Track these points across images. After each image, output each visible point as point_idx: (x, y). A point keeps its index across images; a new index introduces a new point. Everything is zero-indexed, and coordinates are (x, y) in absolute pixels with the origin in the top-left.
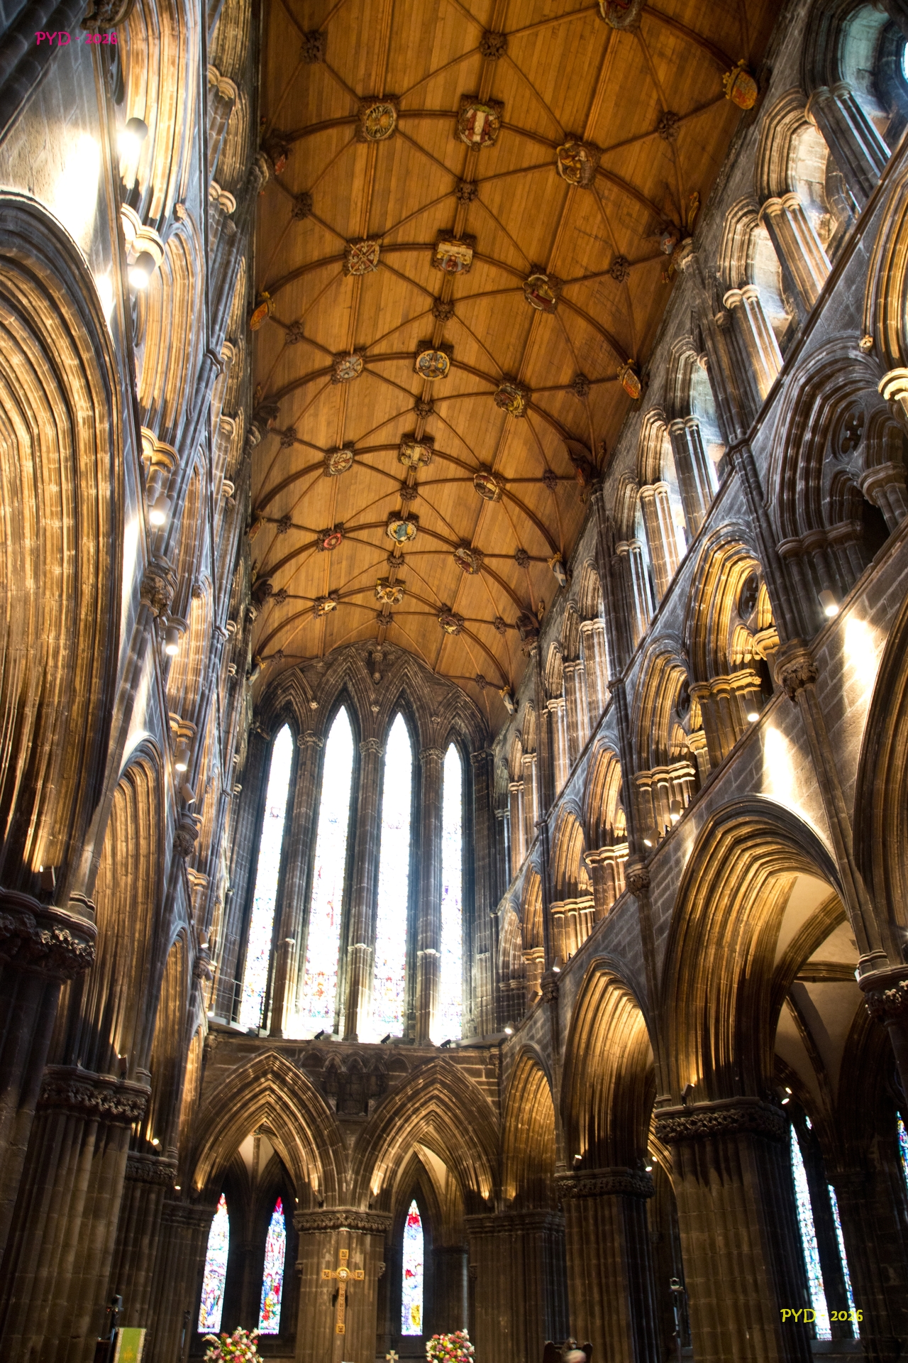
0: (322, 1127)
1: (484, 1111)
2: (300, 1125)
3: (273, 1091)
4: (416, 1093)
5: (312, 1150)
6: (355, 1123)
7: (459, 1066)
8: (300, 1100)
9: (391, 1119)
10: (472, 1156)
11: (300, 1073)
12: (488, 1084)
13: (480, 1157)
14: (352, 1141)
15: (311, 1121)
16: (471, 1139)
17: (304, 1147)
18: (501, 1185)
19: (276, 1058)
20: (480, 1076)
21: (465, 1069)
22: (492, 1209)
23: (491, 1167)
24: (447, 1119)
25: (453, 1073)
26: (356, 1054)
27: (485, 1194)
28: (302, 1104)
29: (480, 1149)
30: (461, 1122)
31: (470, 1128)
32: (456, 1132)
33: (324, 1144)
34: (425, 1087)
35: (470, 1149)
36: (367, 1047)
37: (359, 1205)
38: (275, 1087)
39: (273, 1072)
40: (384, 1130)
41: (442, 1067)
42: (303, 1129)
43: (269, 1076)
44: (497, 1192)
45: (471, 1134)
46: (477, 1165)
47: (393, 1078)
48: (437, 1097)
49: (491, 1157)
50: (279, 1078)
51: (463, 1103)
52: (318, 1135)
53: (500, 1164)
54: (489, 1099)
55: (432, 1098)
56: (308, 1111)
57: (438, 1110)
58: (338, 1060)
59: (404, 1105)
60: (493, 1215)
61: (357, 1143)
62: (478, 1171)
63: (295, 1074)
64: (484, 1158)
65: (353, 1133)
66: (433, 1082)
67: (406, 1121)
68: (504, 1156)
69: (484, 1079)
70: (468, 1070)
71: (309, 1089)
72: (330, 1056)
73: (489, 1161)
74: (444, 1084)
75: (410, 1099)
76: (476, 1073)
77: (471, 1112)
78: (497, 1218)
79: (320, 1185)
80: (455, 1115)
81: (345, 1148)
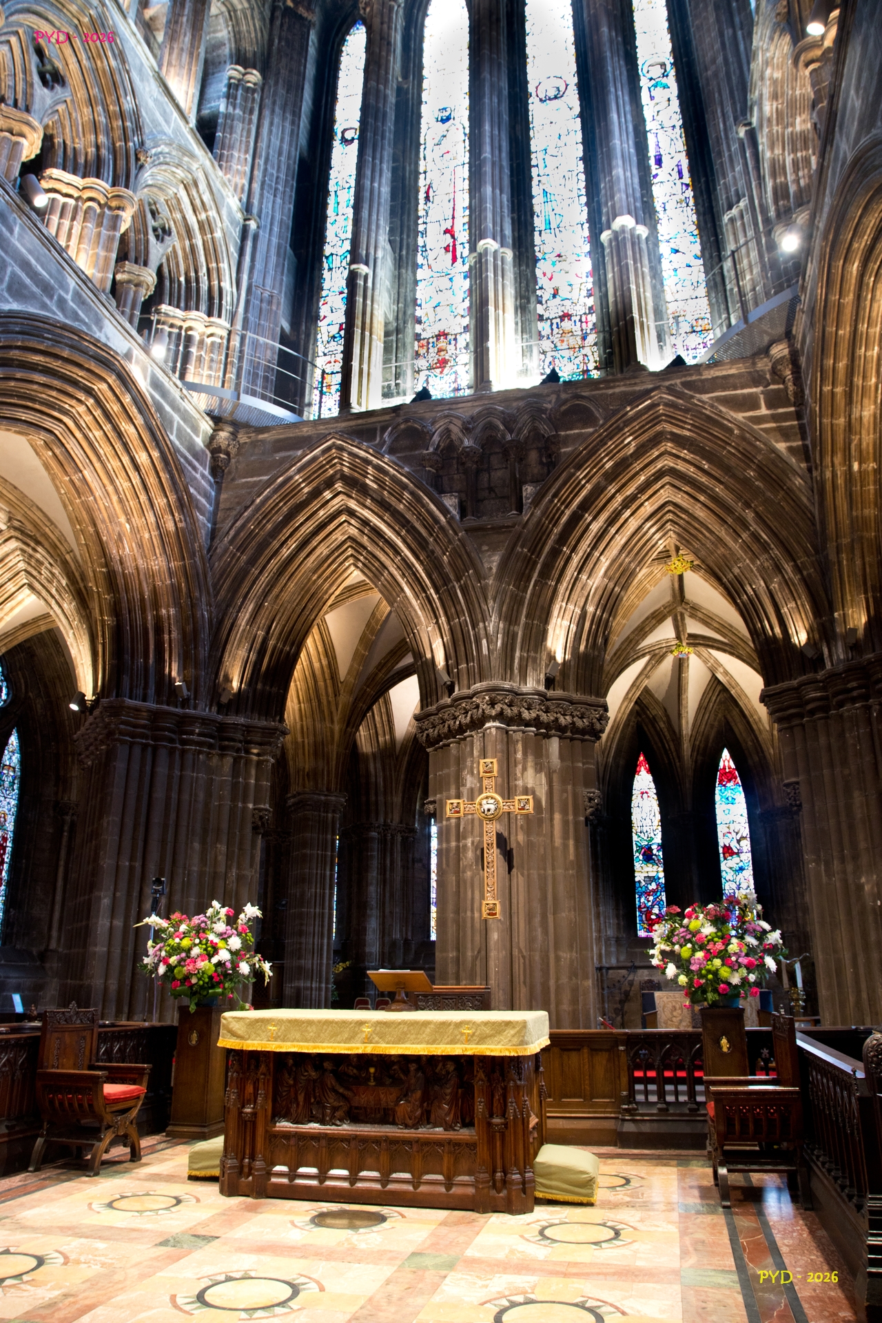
0: (438, 551)
1: (773, 473)
2: (404, 560)
3: (352, 513)
4: (623, 465)
5: (429, 600)
6: (498, 529)
7: (705, 397)
8: (395, 514)
9: (576, 518)
10: (763, 571)
11: (386, 462)
12: (774, 418)
13: (778, 569)
14: (493, 562)
15: (419, 545)
16: (755, 537)
17: (417, 596)
18: (832, 610)
19: (341, 449)
20: (756, 406)
21: (718, 399)
22: (818, 662)
23: (806, 582)
24: (701, 513)
25: (697, 412)
26: (489, 412)
27: (800, 636)
28: (400, 521)
29: (776, 552)
30: (729, 510)
31: (749, 515)
32: (722, 533)
33: (446, 580)
34: (641, 451)
35: (755, 556)
36: (509, 397)
37: (524, 678)
38: (353, 504)
39: (345, 479)
40: (563, 538)
41: (669, 405)
42: (409, 566)
43: (339, 486)
44: (824, 629)
45: (754, 527)
46: (775, 586)
47: (566, 441)
48: (672, 472)
49: (803, 559)
50: (355, 485)
51: (727, 469)
52: (433, 566)
53: (824, 569)
54: (781, 446)
55: (660, 475)
56: (412, 530)
57: (679, 499)
58: (456, 430)
59: (598, 491)
60: (820, 675)
61: (503, 565)
62: (779, 597)
63: (378, 468)
64: (788, 568)
65: (494, 548)
66: (656, 440)
67: (611, 521)
68: (831, 546)
69: (764, 411)
70: (726, 401)
71: (404, 487)
72: (440, 426)
73: (798, 569)
74: (678, 440)
75: (611, 476)
76: (749, 403)
77: (746, 482)
78: (833, 676)
79: (447, 658)
80: (715, 498)
81: (479, 577)
